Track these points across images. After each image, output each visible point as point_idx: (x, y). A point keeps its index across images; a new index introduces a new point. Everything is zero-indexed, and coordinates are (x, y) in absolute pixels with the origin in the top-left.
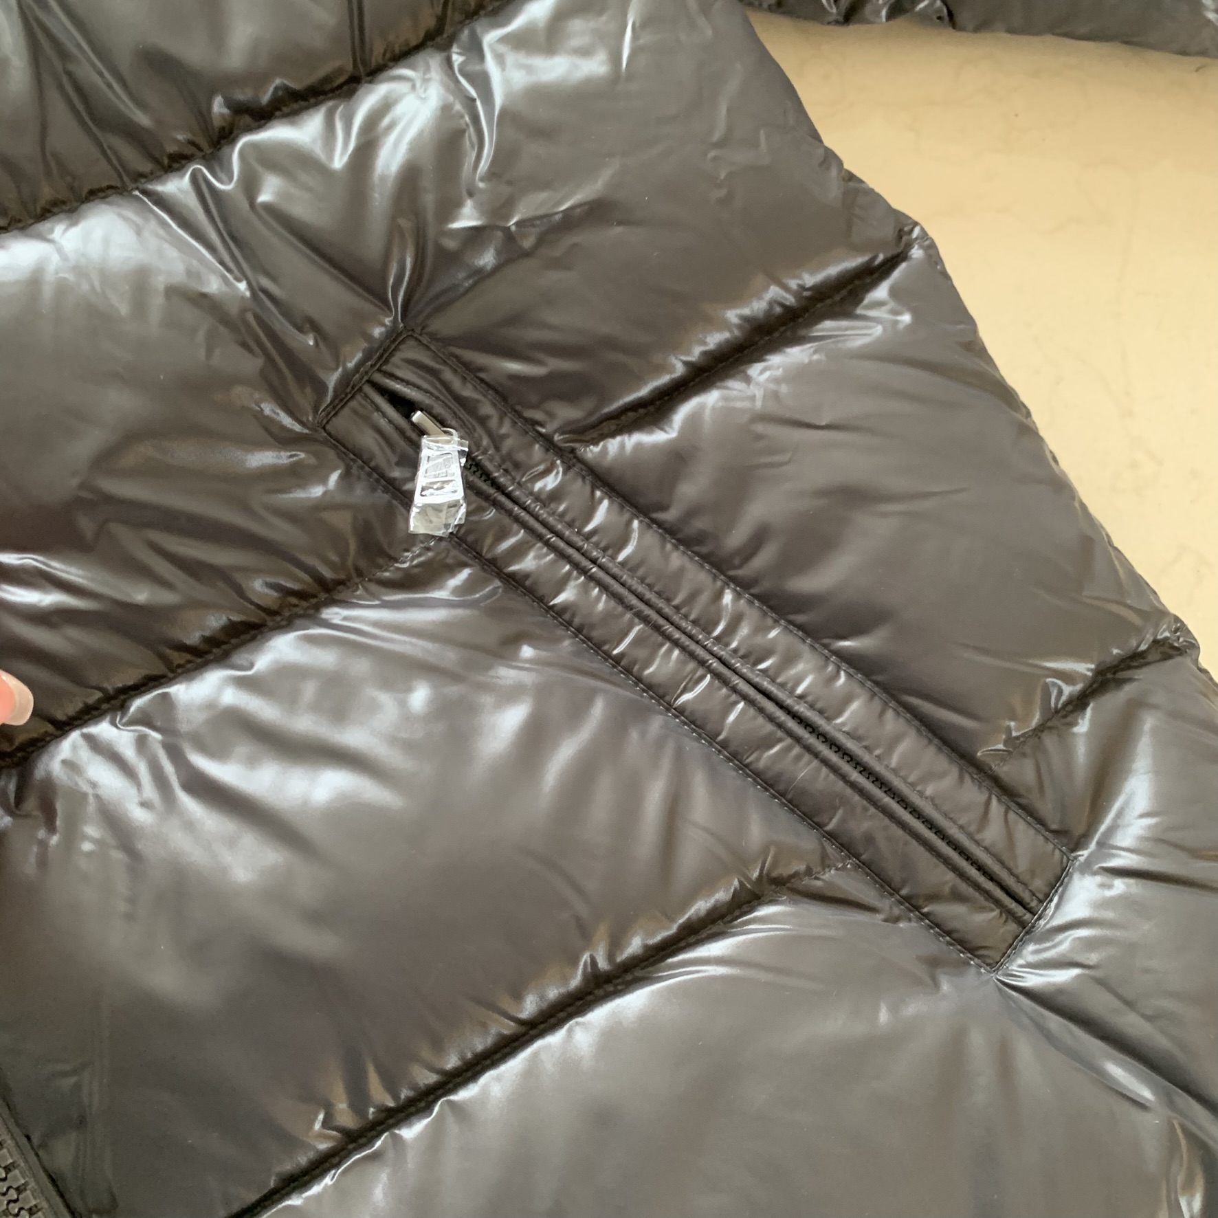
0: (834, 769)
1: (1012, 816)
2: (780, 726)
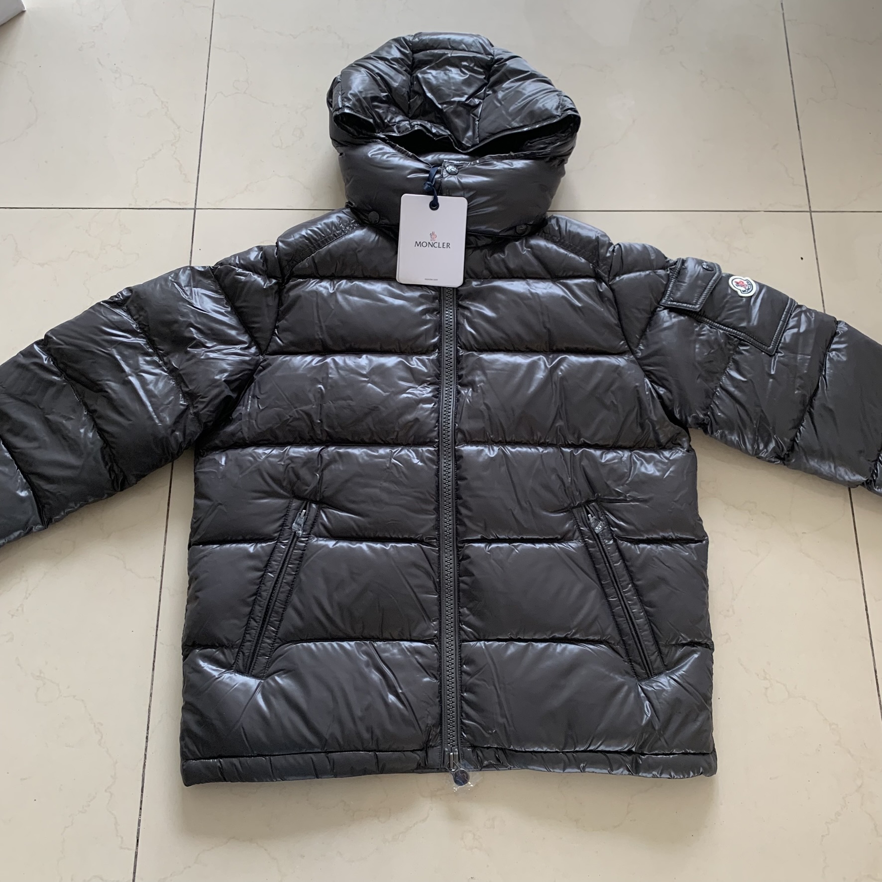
0: (630, 629)
1: (658, 657)
2: (625, 615)
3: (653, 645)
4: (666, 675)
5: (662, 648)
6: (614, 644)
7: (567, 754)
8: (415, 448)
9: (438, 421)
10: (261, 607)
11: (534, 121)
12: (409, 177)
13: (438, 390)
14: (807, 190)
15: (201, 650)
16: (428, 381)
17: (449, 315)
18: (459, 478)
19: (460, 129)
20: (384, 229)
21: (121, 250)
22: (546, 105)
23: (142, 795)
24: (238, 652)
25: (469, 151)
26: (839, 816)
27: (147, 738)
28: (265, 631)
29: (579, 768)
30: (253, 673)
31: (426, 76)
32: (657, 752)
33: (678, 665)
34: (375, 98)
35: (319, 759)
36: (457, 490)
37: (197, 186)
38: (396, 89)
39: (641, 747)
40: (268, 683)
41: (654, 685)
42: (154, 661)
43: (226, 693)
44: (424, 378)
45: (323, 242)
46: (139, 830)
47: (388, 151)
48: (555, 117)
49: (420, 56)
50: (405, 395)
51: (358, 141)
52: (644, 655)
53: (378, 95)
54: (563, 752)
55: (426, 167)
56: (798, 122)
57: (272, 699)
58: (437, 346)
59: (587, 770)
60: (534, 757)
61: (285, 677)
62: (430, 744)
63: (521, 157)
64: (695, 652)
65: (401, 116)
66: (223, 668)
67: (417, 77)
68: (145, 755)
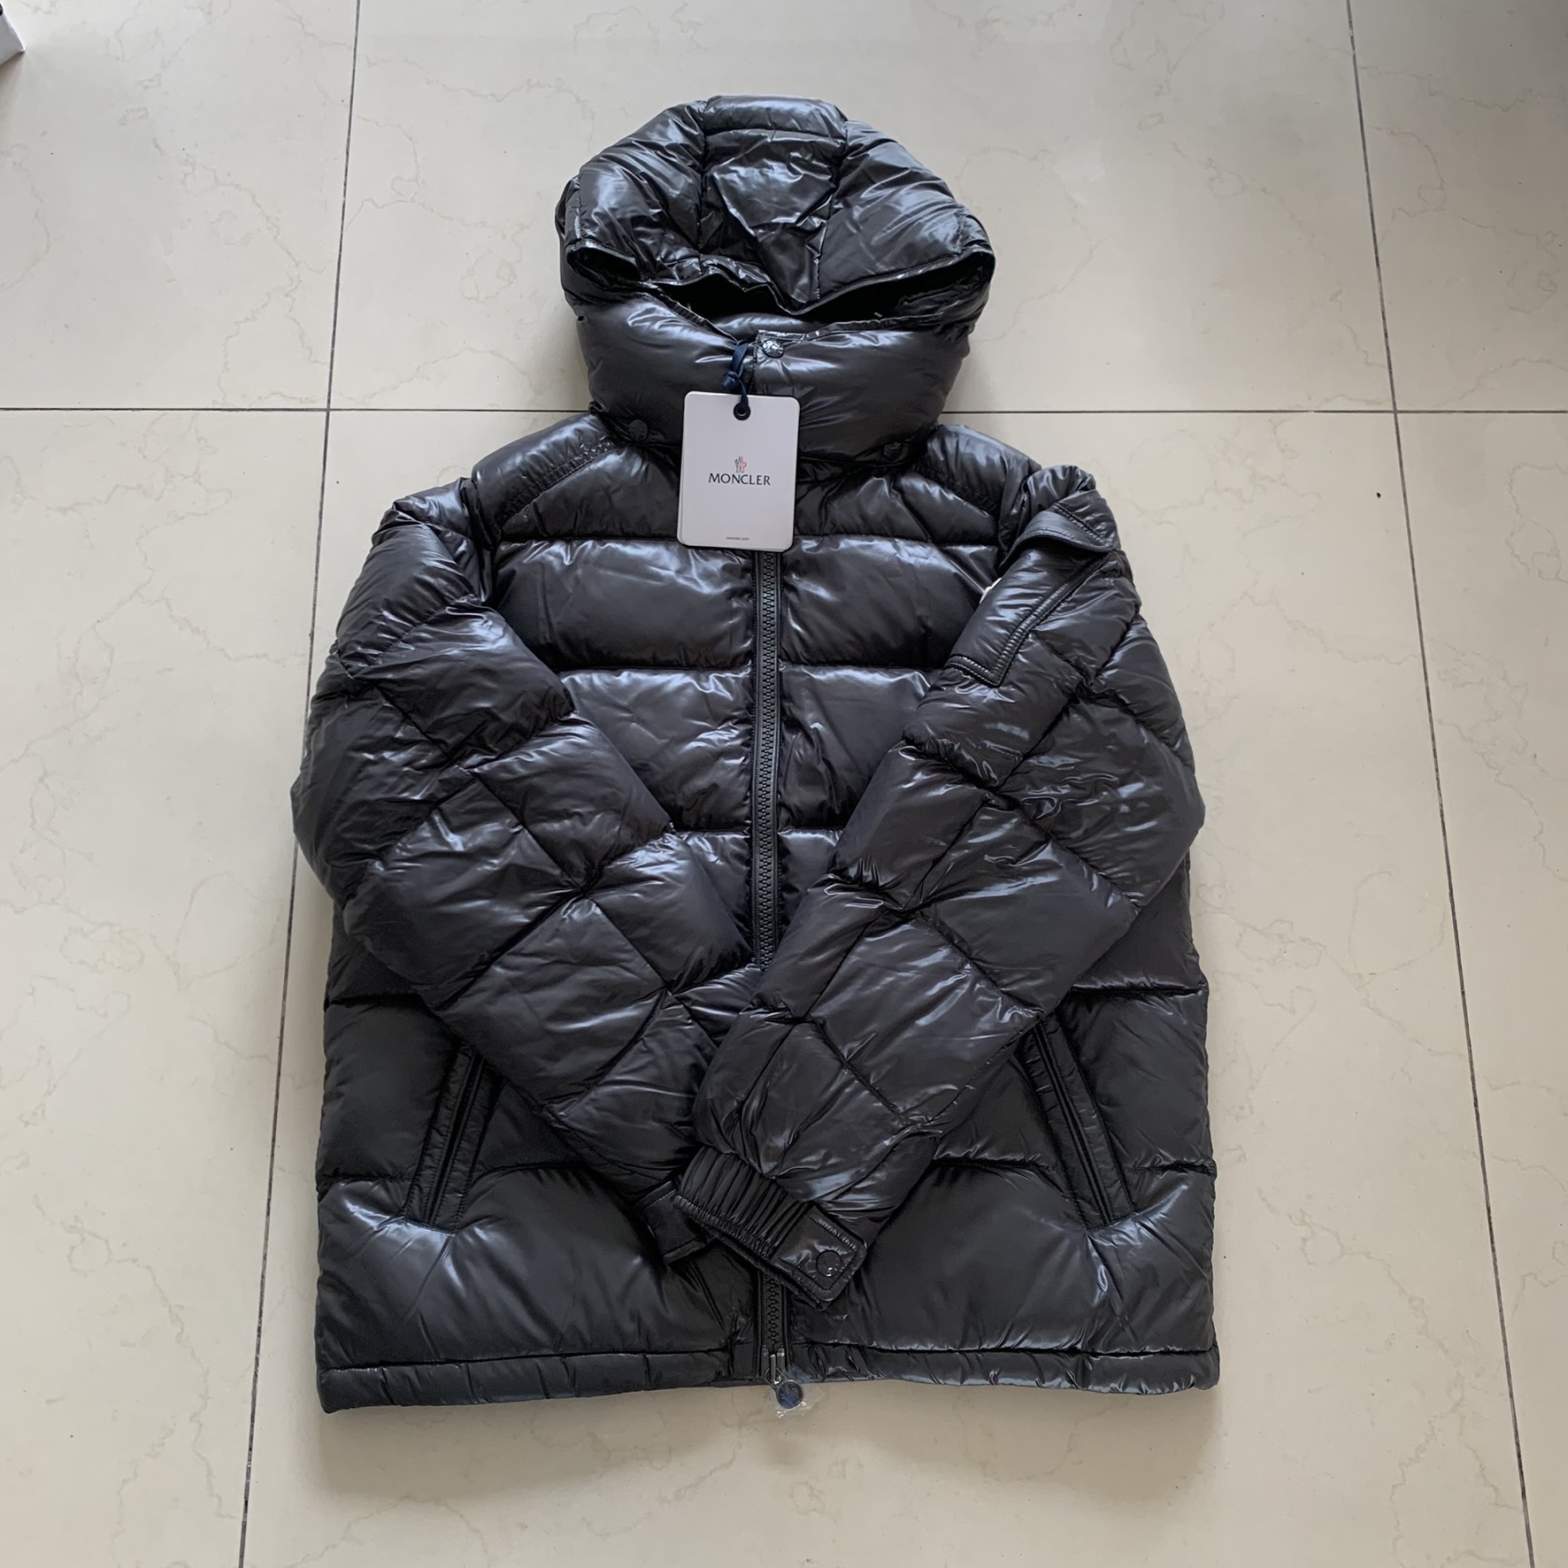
0: (1075, 1142)
1: (1122, 1189)
2: (1067, 1120)
3: (1113, 1169)
4: (1135, 1220)
5: (1128, 1174)
6: (1047, 1168)
7: (967, 1354)
8: (711, 836)
9: (750, 789)
10: (450, 1110)
11: (914, 263)
12: (698, 361)
13: (750, 733)
14: (1391, 373)
15: (348, 1183)
16: (735, 717)
17: (768, 599)
18: (786, 887)
19: (787, 274)
20: (656, 451)
21: (200, 484)
22: (934, 233)
23: (252, 1426)
24: (412, 1185)
25: (803, 312)
26: (1422, 1452)
27: (259, 1330)
28: (457, 1151)
29: (987, 1378)
30: (437, 1222)
31: (728, 177)
32: (1118, 1350)
33: (1156, 1202)
34: (639, 220)
35: (551, 1366)
36: (782, 907)
37: (331, 368)
38: (675, 201)
39: (1093, 1342)
40: (462, 1239)
41: (1114, 1237)
42: (269, 1200)
43: (392, 1257)
44: (728, 712)
45: (551, 477)
46: (247, 1485)
47: (661, 315)
48: (950, 255)
49: (716, 139)
50: (693, 744)
51: (610, 295)
52: (1098, 1186)
53: (643, 213)
54: (960, 1352)
55: (729, 342)
56: (1376, 252)
57: (469, 1265)
58: (751, 654)
59: (1001, 1381)
60: (914, 1361)
61: (492, 1230)
62: (738, 1338)
63: (892, 325)
64: (1182, 1180)
65: (685, 248)
66: (386, 1213)
67: (712, 177)
68: (257, 1359)
